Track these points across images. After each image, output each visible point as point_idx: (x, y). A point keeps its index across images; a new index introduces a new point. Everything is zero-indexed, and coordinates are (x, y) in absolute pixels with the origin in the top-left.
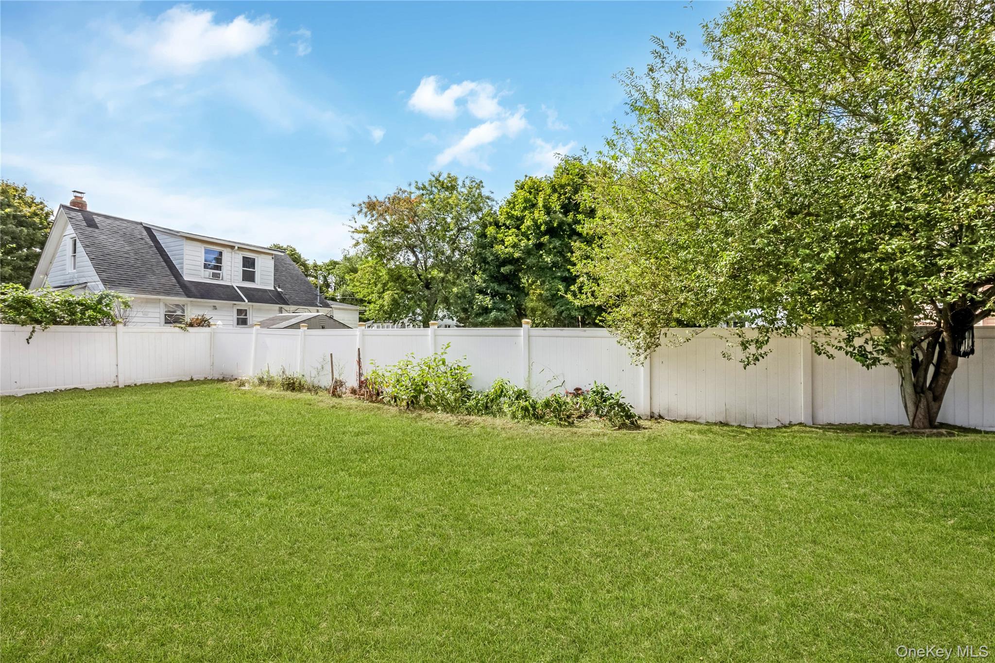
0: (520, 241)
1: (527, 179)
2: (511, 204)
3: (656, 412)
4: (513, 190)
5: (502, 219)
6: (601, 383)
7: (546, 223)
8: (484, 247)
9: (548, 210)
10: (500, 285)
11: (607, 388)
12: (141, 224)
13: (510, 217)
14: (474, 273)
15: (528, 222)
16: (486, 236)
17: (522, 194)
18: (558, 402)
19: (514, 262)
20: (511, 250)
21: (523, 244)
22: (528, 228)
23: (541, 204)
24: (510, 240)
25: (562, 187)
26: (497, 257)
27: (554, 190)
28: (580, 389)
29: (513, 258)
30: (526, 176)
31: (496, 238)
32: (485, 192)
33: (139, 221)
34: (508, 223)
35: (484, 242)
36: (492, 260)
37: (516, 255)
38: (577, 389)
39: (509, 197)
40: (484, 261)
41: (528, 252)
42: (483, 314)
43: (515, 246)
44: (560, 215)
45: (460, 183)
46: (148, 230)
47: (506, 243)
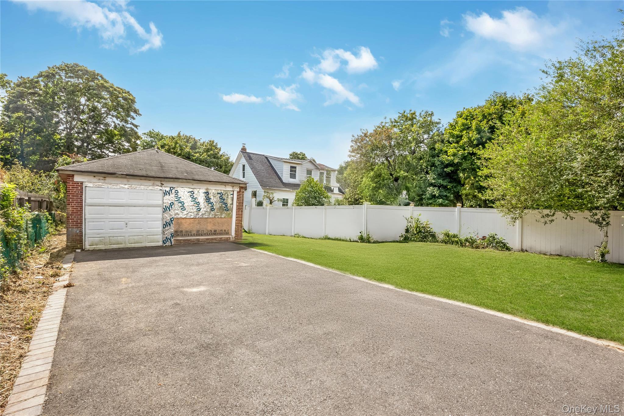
0: (458, 151)
1: (465, 110)
2: (453, 127)
3: (524, 248)
4: (455, 116)
5: (446, 137)
6: (493, 233)
7: (477, 139)
8: (433, 156)
9: (479, 131)
10: (443, 180)
11: (496, 235)
12: (264, 155)
13: (452, 136)
14: (427, 173)
15: (465, 140)
16: (435, 149)
17: (461, 121)
18: (472, 240)
19: (454, 165)
20: (452, 158)
21: (460, 153)
22: (465, 142)
23: (474, 127)
24: (451, 151)
25: (490, 114)
26: (442, 163)
27: (484, 117)
28: (486, 237)
29: (453, 162)
30: (464, 108)
31: (441, 150)
32: (435, 119)
33: (263, 154)
34: (451, 139)
35: (434, 153)
36: (439, 165)
37: (456, 161)
38: (484, 237)
39: (452, 122)
40: (433, 165)
41: (464, 158)
42: (432, 198)
43: (454, 155)
44: (488, 134)
45: (417, 114)
46: (266, 158)
47: (449, 154)
